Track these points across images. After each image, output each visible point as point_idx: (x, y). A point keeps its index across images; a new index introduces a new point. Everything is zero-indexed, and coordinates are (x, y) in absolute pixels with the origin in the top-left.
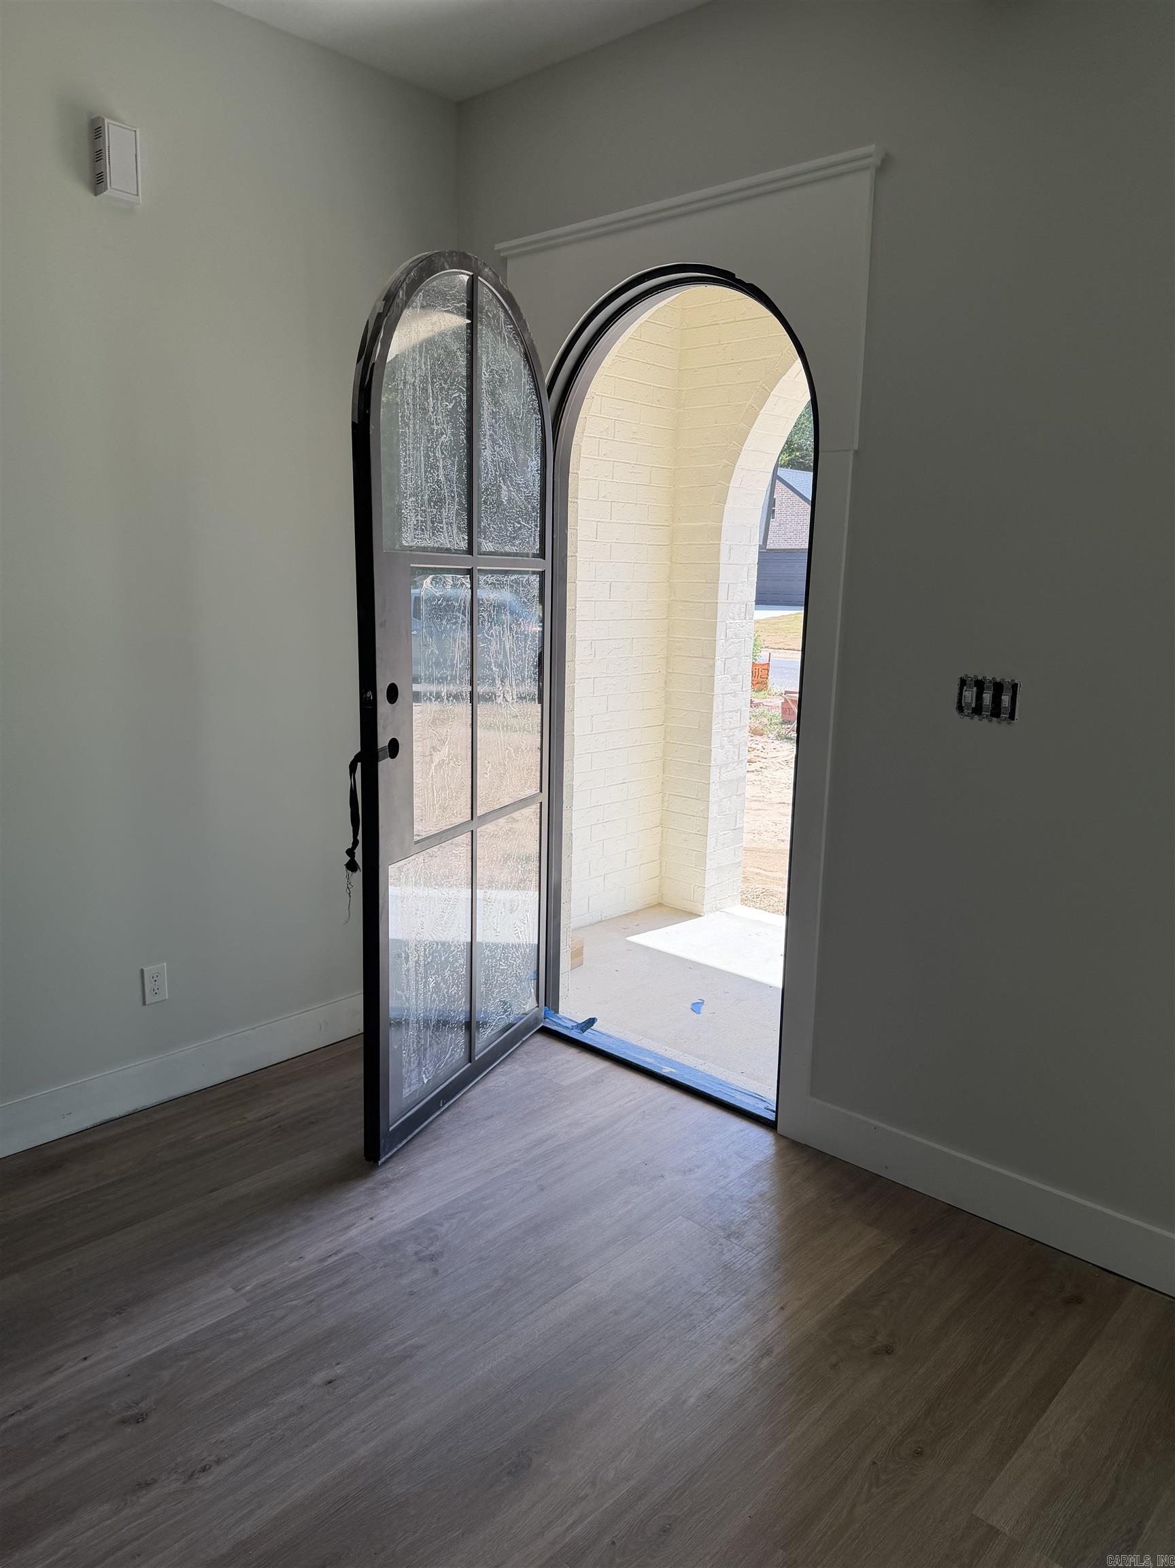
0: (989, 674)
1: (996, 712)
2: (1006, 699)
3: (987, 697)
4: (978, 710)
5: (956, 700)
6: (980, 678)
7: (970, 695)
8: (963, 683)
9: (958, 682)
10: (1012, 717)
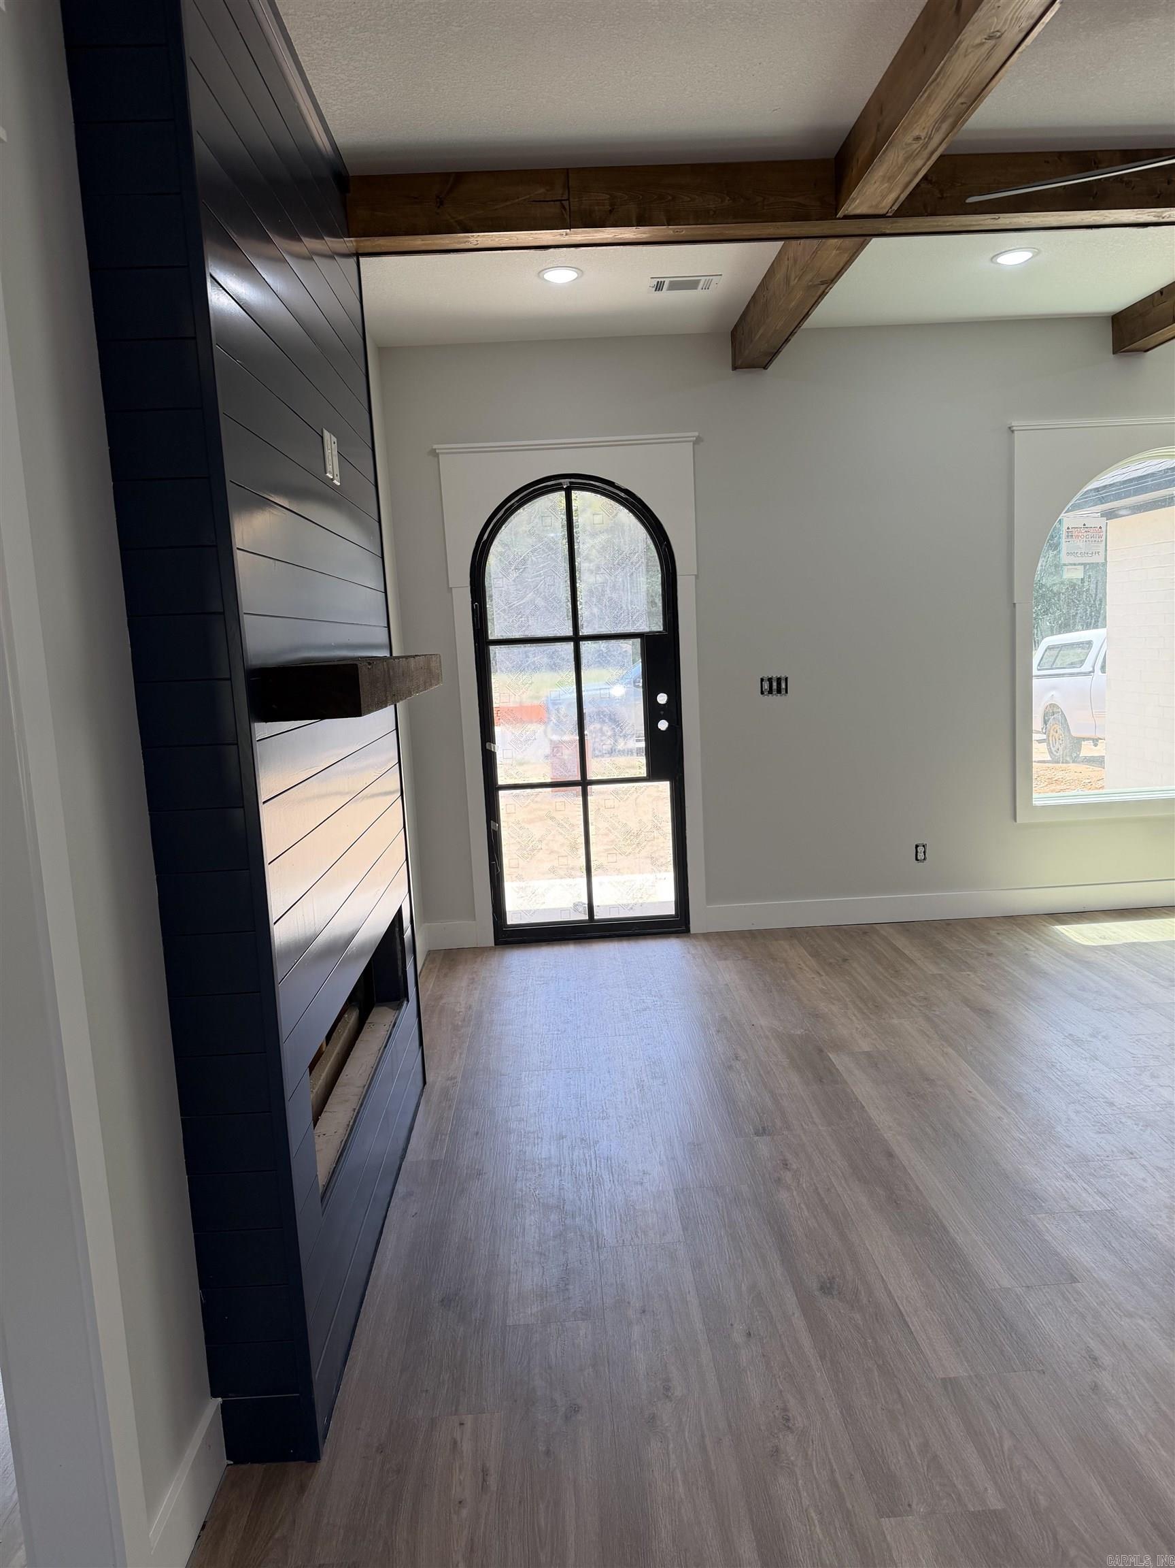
0: (775, 674)
1: (779, 691)
2: (783, 686)
3: (775, 684)
4: (770, 692)
5: (760, 689)
6: (770, 677)
7: (766, 686)
8: (762, 680)
9: (760, 680)
10: (787, 692)
